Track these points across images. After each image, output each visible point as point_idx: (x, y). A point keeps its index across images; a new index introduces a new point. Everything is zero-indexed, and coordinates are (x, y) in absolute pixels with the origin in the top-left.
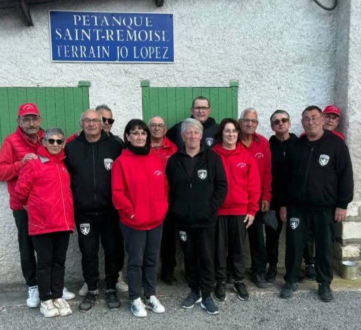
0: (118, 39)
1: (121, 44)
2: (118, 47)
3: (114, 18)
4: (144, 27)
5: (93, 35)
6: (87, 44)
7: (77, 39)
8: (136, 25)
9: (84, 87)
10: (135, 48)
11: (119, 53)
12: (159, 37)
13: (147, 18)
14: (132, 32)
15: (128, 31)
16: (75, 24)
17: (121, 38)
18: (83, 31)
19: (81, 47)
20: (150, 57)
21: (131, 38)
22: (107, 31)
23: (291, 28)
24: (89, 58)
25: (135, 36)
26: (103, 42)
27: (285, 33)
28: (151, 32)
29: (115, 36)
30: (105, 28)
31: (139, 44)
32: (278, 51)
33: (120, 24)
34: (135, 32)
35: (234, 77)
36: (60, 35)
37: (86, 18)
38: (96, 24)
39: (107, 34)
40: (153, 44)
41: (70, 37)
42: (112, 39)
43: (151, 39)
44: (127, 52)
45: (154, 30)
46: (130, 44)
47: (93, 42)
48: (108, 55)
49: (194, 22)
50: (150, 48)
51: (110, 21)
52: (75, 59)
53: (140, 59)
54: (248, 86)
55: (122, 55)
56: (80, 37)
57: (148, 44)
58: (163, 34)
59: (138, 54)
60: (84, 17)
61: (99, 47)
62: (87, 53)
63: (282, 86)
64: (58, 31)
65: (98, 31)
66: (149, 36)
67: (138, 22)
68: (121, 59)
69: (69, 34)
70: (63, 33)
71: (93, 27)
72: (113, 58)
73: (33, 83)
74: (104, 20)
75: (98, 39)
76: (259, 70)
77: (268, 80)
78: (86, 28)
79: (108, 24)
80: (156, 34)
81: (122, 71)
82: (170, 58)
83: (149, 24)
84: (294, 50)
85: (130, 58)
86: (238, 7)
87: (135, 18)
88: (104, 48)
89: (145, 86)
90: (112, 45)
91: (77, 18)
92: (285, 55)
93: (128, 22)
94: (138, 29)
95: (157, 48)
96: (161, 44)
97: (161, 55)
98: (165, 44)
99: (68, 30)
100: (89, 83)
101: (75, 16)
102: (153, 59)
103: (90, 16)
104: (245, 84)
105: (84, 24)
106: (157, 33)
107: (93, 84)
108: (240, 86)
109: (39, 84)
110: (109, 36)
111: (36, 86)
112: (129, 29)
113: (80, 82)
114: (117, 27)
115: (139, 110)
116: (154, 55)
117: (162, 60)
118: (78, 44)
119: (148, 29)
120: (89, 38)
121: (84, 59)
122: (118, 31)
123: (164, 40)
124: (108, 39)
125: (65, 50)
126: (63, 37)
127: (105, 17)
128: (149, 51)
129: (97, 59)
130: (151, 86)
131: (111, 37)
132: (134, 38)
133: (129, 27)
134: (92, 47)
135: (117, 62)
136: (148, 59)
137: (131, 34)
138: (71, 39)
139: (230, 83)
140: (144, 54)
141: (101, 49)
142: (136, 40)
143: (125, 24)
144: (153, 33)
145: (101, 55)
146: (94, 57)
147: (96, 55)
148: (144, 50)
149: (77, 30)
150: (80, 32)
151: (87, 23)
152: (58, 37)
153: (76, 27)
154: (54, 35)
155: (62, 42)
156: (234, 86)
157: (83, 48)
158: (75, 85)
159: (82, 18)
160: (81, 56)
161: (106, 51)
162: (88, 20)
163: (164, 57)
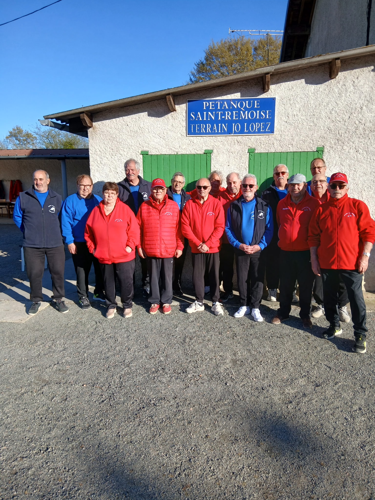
0: (234, 118)
1: (236, 122)
2: (234, 124)
3: (232, 103)
4: (253, 108)
5: (216, 116)
6: (212, 122)
7: (205, 119)
8: (247, 107)
9: (208, 154)
10: (246, 124)
11: (234, 128)
12: (264, 115)
13: (256, 101)
14: (244, 113)
15: (242, 112)
16: (205, 108)
17: (236, 117)
18: (210, 113)
20: (257, 131)
21: (243, 117)
22: (226, 112)
23: (369, 104)
24: (213, 133)
25: (246, 115)
26: (223, 121)
27: (364, 108)
28: (258, 112)
29: (232, 116)
30: (225, 110)
31: (249, 121)
32: (357, 122)
33: (236, 107)
34: (246, 112)
35: (320, 144)
36: (194, 117)
38: (219, 108)
39: (227, 115)
40: (260, 121)
41: (200, 118)
42: (230, 118)
43: (258, 117)
44: (240, 127)
45: (260, 110)
46: (242, 122)
47: (216, 121)
48: (226, 130)
49: (292, 102)
50: (257, 123)
51: (229, 105)
52: (203, 133)
53: (249, 132)
54: (331, 150)
55: (236, 129)
56: (207, 118)
57: (255, 120)
58: (268, 113)
59: (248, 128)
60: (211, 103)
61: (220, 125)
62: (212, 129)
63: (359, 149)
64: (193, 114)
65: (220, 113)
66: (257, 115)
67: (249, 105)
68: (235, 133)
69: (200, 116)
70: (196, 115)
71: (216, 110)
72: (230, 132)
73: (174, 151)
74: (225, 105)
75: (220, 119)
76: (341, 138)
77: (348, 145)
78: (212, 111)
79: (227, 108)
80: (262, 113)
81: (236, 141)
82: (272, 131)
83: (257, 105)
84: (372, 121)
85: (242, 132)
86: (327, 90)
87: (247, 102)
88: (223, 125)
89: (251, 152)
90: (230, 123)
91: (206, 104)
92: (363, 125)
93: (242, 105)
94: (249, 110)
95: (262, 123)
96: (265, 120)
97: (265, 128)
98: (268, 120)
99: (199, 113)
100: (212, 151)
102: (259, 132)
103: (215, 102)
104: (329, 149)
105: (211, 108)
106: (263, 112)
107: (215, 151)
108: (326, 150)
109: (178, 152)
110: (227, 117)
111: (176, 153)
112: (242, 110)
113: (205, 150)
114: (234, 109)
115: (246, 170)
116: (259, 129)
117: (265, 132)
118: (205, 122)
119: (256, 110)
120: (213, 118)
121: (209, 133)
122: (234, 112)
123: (267, 117)
124: (227, 118)
125: (197, 128)
126: (195, 118)
127: (225, 102)
128: (256, 126)
129: (218, 133)
130: (256, 152)
131: (229, 116)
132: (245, 117)
133: (242, 109)
134: (215, 125)
135: (232, 135)
136: (255, 132)
137: (244, 114)
138: (201, 119)
139: (317, 148)
140: (252, 129)
141: (221, 126)
142: (247, 118)
143: (239, 107)
144: (260, 113)
145: (221, 130)
146: (216, 132)
147: (218, 130)
148: (253, 126)
149: (205, 113)
150: (207, 114)
151: (212, 107)
152: (193, 118)
153: (205, 111)
154: (189, 117)
155: (195, 122)
156: (320, 151)
157: (209, 125)
158: (202, 152)
159: (209, 104)
160: (208, 132)
161: (224, 127)
162: (213, 105)
163: (266, 130)
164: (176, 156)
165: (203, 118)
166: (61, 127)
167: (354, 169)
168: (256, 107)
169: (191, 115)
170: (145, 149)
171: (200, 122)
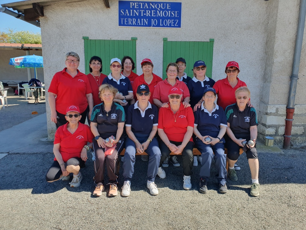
0: (153, 16)
1: (154, 18)
2: (152, 20)
3: (151, 4)
4: (166, 9)
5: (140, 13)
6: (137, 18)
7: (131, 15)
9: (134, 40)
10: (161, 20)
11: (153, 22)
12: (174, 14)
13: (168, 4)
14: (160, 12)
15: (158, 11)
16: (131, 7)
17: (154, 15)
19: (133, 19)
20: (169, 25)
21: (159, 15)
24: (137, 25)
26: (145, 17)
28: (170, 12)
29: (151, 14)
30: (146, 9)
31: (163, 18)
33: (154, 7)
34: (161, 11)
35: (212, 36)
37: (137, 4)
38: (142, 7)
39: (147, 12)
40: (171, 18)
42: (149, 15)
43: (169, 16)
44: (157, 22)
45: (171, 10)
46: (158, 18)
47: (140, 17)
48: (147, 23)
50: (169, 20)
51: (149, 5)
52: (130, 25)
53: (164, 26)
54: (219, 41)
55: (154, 24)
56: (133, 14)
57: (168, 18)
58: (176, 13)
59: (162, 23)
60: (136, 3)
61: (142, 19)
62: (136, 22)
63: (237, 41)
64: (122, 11)
65: (142, 11)
66: (169, 14)
67: (163, 7)
68: (154, 26)
69: (128, 12)
70: (125, 12)
71: (140, 9)
72: (149, 25)
73: (108, 37)
74: (146, 5)
75: (142, 15)
77: (230, 38)
78: (136, 10)
79: (147, 8)
81: (154, 32)
82: (179, 26)
83: (169, 7)
85: (158, 26)
87: (162, 4)
88: (145, 20)
89: (165, 40)
90: (150, 19)
91: (132, 4)
93: (158, 6)
94: (163, 10)
95: (172, 20)
96: (175, 18)
97: (174, 24)
98: (177, 18)
99: (127, 10)
100: (137, 38)
101: (131, 3)
102: (170, 26)
103: (139, 3)
104: (217, 40)
106: (173, 12)
107: (139, 39)
108: (215, 41)
109: (112, 38)
110: (148, 14)
111: (110, 39)
112: (158, 10)
113: (132, 38)
114: (152, 9)
115: (161, 53)
116: (170, 24)
117: (175, 27)
118: (132, 17)
119: (168, 10)
120: (138, 14)
121: (134, 26)
122: (153, 11)
123: (176, 16)
124: (147, 15)
125: (125, 21)
126: (124, 14)
127: (146, 4)
128: (168, 22)
129: (141, 26)
130: (168, 40)
131: (149, 14)
132: (160, 15)
133: (158, 9)
134: (139, 19)
135: (151, 27)
136: (167, 26)
137: (160, 13)
138: (128, 15)
139: (210, 39)
140: (166, 23)
141: (143, 20)
142: (161, 16)
143: (156, 8)
144: (171, 12)
145: (143, 24)
147: (141, 23)
148: (166, 21)
149: (131, 10)
150: (133, 12)
151: (137, 7)
152: (122, 14)
153: (131, 9)
154: (120, 13)
155: (124, 17)
156: (212, 41)
158: (130, 39)
159: (135, 4)
161: (146, 21)
162: (138, 5)
163: (175, 25)
165: (130, 13)
166: (17, 15)
168: (168, 8)
169: (121, 11)
170: (87, 35)
171: (128, 17)
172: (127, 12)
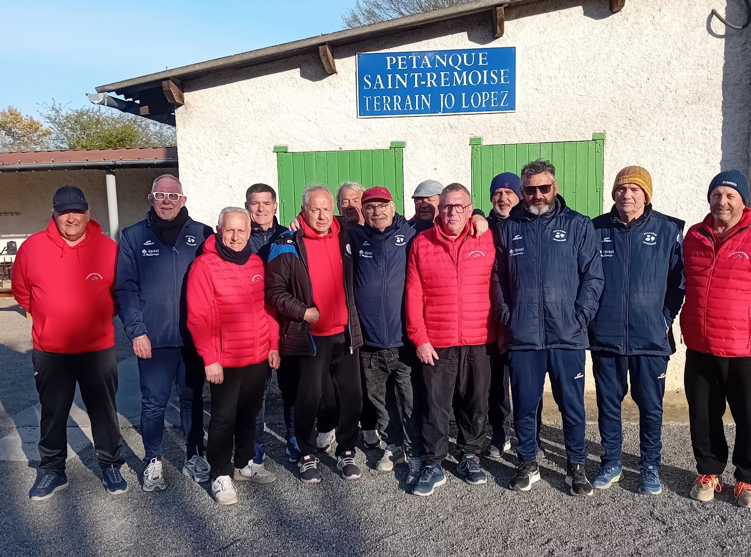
0: (443, 85)
1: (445, 91)
2: (442, 95)
3: (438, 57)
4: (476, 66)
5: (411, 81)
6: (402, 92)
7: (390, 87)
8: (466, 64)
9: (398, 148)
10: (464, 94)
11: (443, 101)
12: (496, 78)
13: (481, 55)
14: (460, 74)
15: (456, 73)
16: (389, 68)
17: (446, 82)
18: (398, 76)
19: (395, 97)
20: (484, 106)
21: (459, 82)
22: (429, 75)
23: (682, 55)
24: (405, 111)
25: (464, 79)
26: (423, 90)
27: (673, 62)
28: (485, 72)
29: (438, 81)
30: (426, 70)
31: (469, 90)
32: (662, 88)
33: (445, 64)
34: (464, 73)
35: (598, 128)
36: (369, 84)
37: (403, 60)
38: (415, 67)
39: (429, 78)
40: (489, 88)
41: (381, 85)
42: (435, 84)
43: (485, 82)
44: (453, 100)
45: (489, 69)
46: (457, 90)
47: (411, 90)
48: (429, 105)
49: (544, 54)
50: (484, 93)
51: (433, 61)
52: (388, 113)
53: (470, 109)
54: (619, 138)
55: (446, 105)
56: (393, 84)
57: (481, 88)
58: (502, 74)
59: (468, 102)
60: (400, 58)
61: (417, 96)
62: (402, 104)
63: (669, 135)
64: (367, 78)
65: (416, 75)
66: (483, 77)
67: (469, 61)
68: (445, 110)
69: (380, 82)
70: (373, 81)
71: (410, 70)
72: (435, 109)
73: (335, 145)
74: (425, 61)
75: (416, 86)
76: (635, 117)
77: (649, 128)
78: (401, 73)
79: (429, 66)
80: (492, 75)
81: (447, 126)
82: (511, 105)
83: (483, 61)
84: (688, 85)
85: (457, 109)
86: (605, 32)
87: (465, 55)
88: (423, 97)
89: (475, 143)
90: (434, 93)
91: (391, 60)
92: (674, 92)
93: (455, 61)
94: (468, 70)
95: (493, 93)
96: (498, 87)
97: (498, 102)
98: (504, 87)
99: (379, 76)
100: (403, 143)
101: (388, 58)
102: (488, 108)
103: (408, 57)
104: (615, 136)
105: (400, 67)
106: (494, 73)
107: (409, 144)
108: (608, 138)
109: (342, 147)
110: (430, 82)
111: (338, 150)
112: (456, 70)
113: (392, 143)
114: (442, 68)
115: (467, 176)
116: (488, 103)
117: (499, 109)
118: (391, 93)
119: (481, 69)
120: (405, 85)
121: (398, 112)
122: (442, 74)
123: (503, 82)
124: (429, 85)
125: (375, 103)
126: (373, 86)
127: (426, 57)
128: (482, 98)
129: (414, 112)
130: (484, 143)
131: (433, 81)
132: (462, 82)
133: (456, 67)
134: (408, 96)
135: (440, 114)
136: (480, 109)
137: (460, 76)
138: (382, 87)
139: (594, 135)
140: (476, 102)
141: (420, 98)
142: (465, 84)
143: (451, 64)
144: (489, 74)
145: (420, 106)
146: (411, 109)
147: (414, 107)
148: (476, 96)
149: (390, 76)
150: (394, 78)
151: (403, 65)
152: (367, 85)
153: (389, 72)
154: (361, 83)
155: (372, 92)
156: (599, 140)
157: (397, 98)
158: (387, 146)
159: (397, 59)
160: (395, 109)
161: (426, 100)
162: (405, 62)
163: (501, 105)
164: (341, 154)
165: (385, 83)
167: (661, 172)
168: (481, 63)
169: (365, 80)
170: (282, 142)
171: (381, 93)
172: (378, 81)
